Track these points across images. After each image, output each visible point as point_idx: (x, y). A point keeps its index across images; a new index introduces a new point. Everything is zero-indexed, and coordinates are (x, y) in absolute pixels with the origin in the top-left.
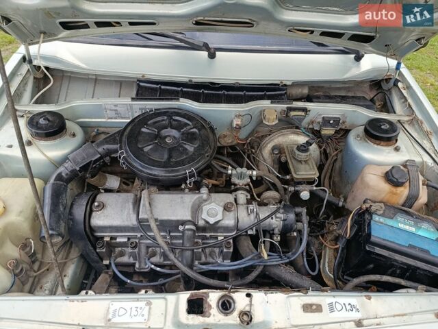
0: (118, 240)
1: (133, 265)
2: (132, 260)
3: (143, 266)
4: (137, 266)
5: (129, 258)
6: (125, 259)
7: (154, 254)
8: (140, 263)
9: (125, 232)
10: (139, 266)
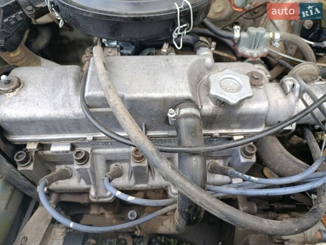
0: (54, 149)
1: (86, 192)
2: (83, 185)
3: (101, 192)
4: (92, 193)
5: (79, 181)
6: (73, 183)
7: (119, 174)
8: (96, 187)
9: (64, 131)
10: (96, 193)
